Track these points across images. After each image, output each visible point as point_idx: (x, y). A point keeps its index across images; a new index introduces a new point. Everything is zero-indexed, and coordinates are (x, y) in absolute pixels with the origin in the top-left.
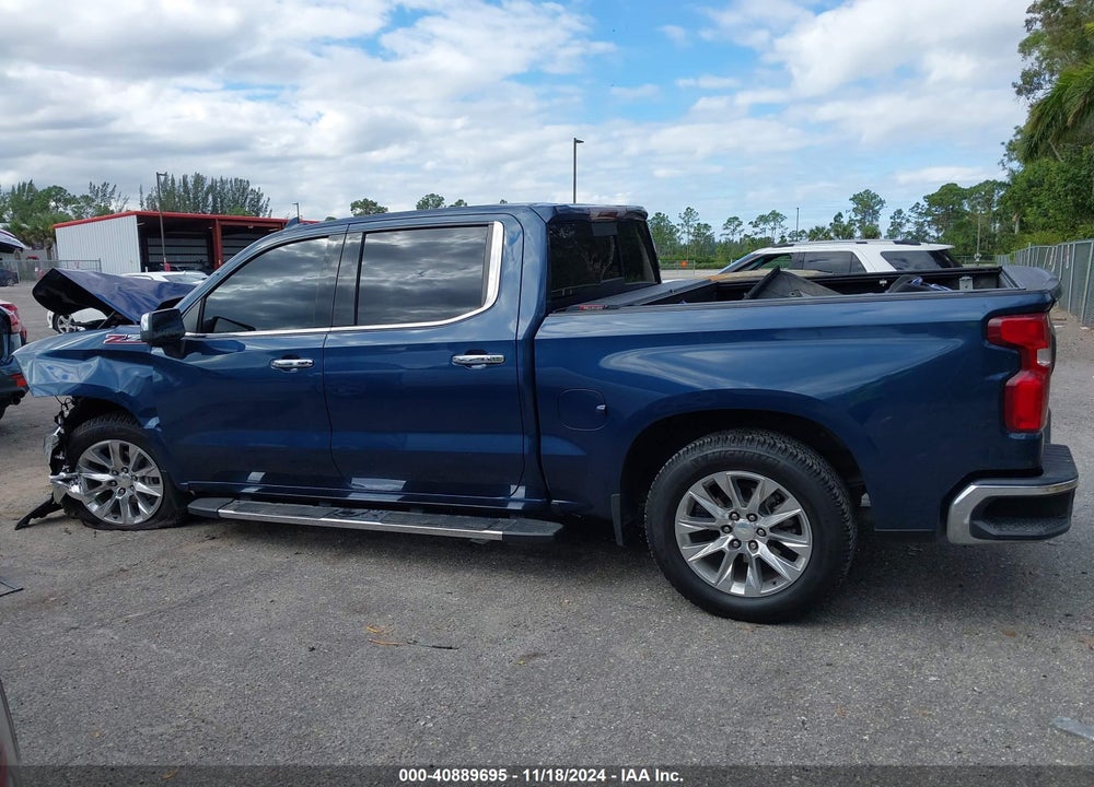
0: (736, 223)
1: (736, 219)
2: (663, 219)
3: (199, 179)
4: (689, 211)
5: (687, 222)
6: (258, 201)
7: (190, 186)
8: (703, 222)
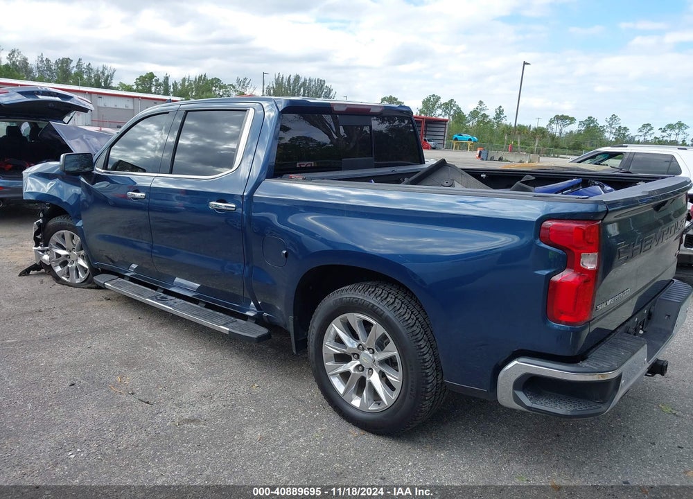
0: (649, 128)
1: (649, 125)
2: (593, 122)
3: (297, 78)
4: (614, 117)
5: (611, 125)
6: (329, 94)
7: (292, 82)
8: (623, 126)
